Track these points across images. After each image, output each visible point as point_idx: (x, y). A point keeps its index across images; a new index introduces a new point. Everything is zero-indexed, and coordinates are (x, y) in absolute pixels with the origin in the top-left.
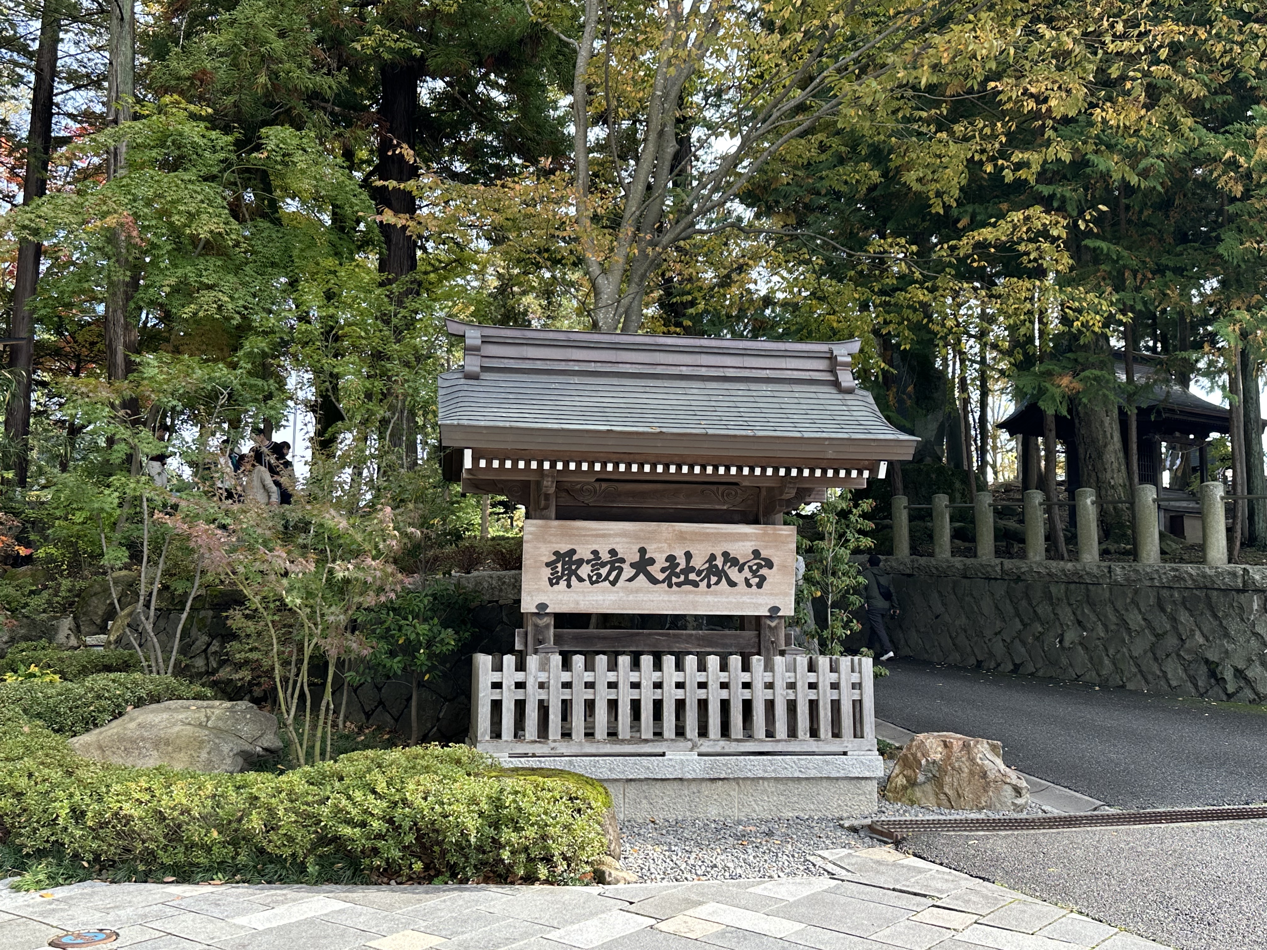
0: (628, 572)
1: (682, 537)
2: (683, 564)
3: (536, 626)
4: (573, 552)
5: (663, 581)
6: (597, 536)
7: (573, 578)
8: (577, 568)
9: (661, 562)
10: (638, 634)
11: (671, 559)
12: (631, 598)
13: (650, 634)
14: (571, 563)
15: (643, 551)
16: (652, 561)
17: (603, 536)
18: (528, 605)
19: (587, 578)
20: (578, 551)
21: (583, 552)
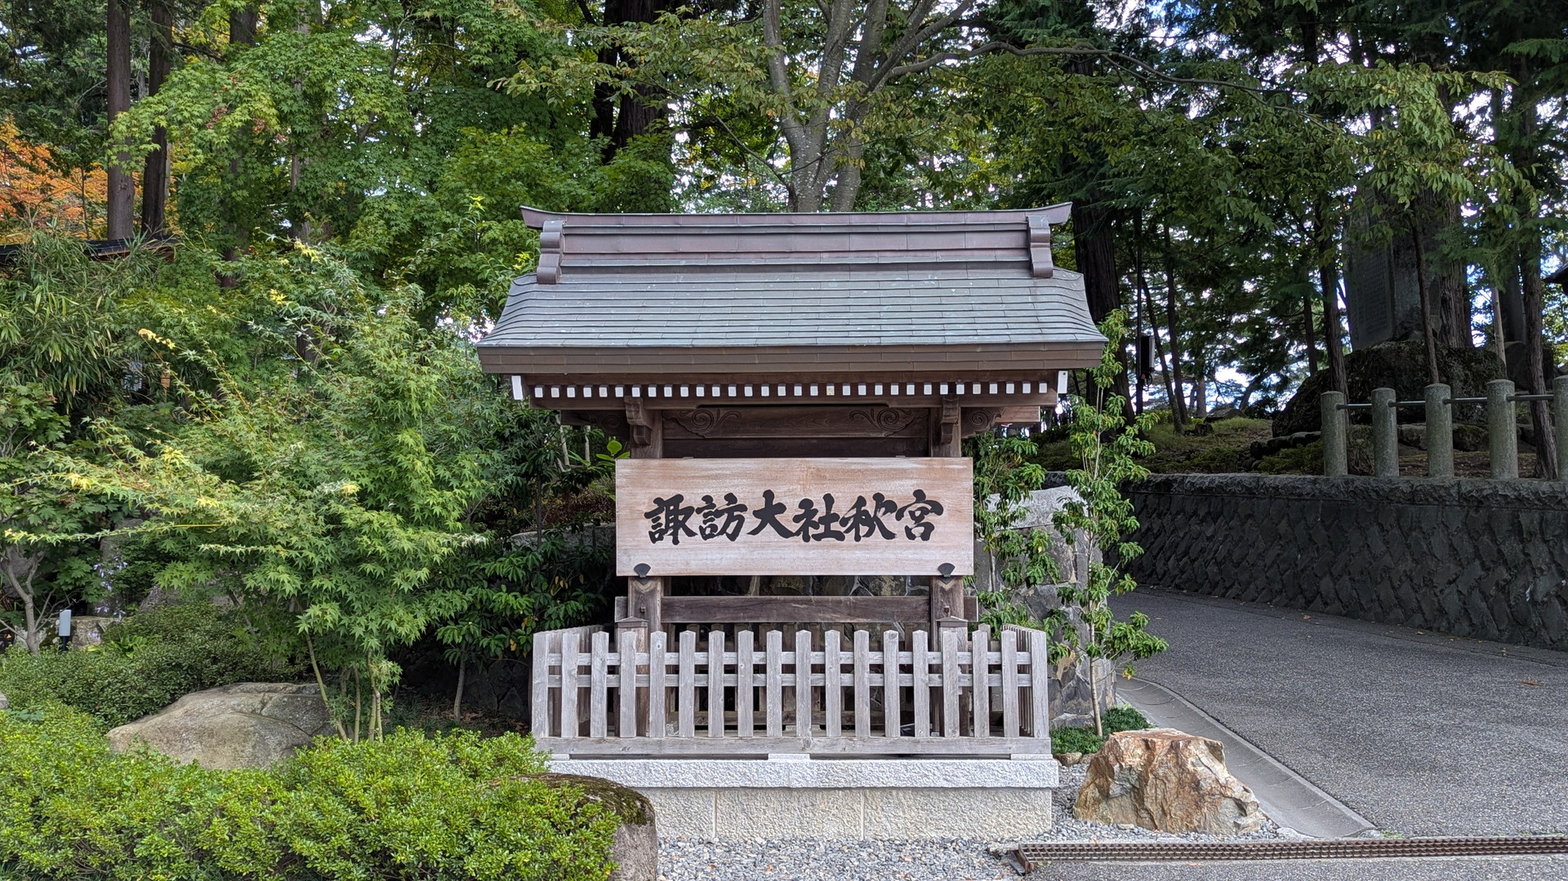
0: (751, 522)
1: (819, 476)
2: (822, 511)
3: (638, 592)
4: (679, 498)
5: (797, 533)
6: (709, 477)
7: (681, 532)
8: (685, 519)
9: (793, 508)
10: (770, 601)
11: (806, 504)
12: (756, 555)
13: (785, 601)
14: (677, 512)
15: (769, 495)
16: (781, 508)
17: (717, 477)
18: (625, 567)
19: (698, 532)
20: (686, 498)
21: (693, 499)
